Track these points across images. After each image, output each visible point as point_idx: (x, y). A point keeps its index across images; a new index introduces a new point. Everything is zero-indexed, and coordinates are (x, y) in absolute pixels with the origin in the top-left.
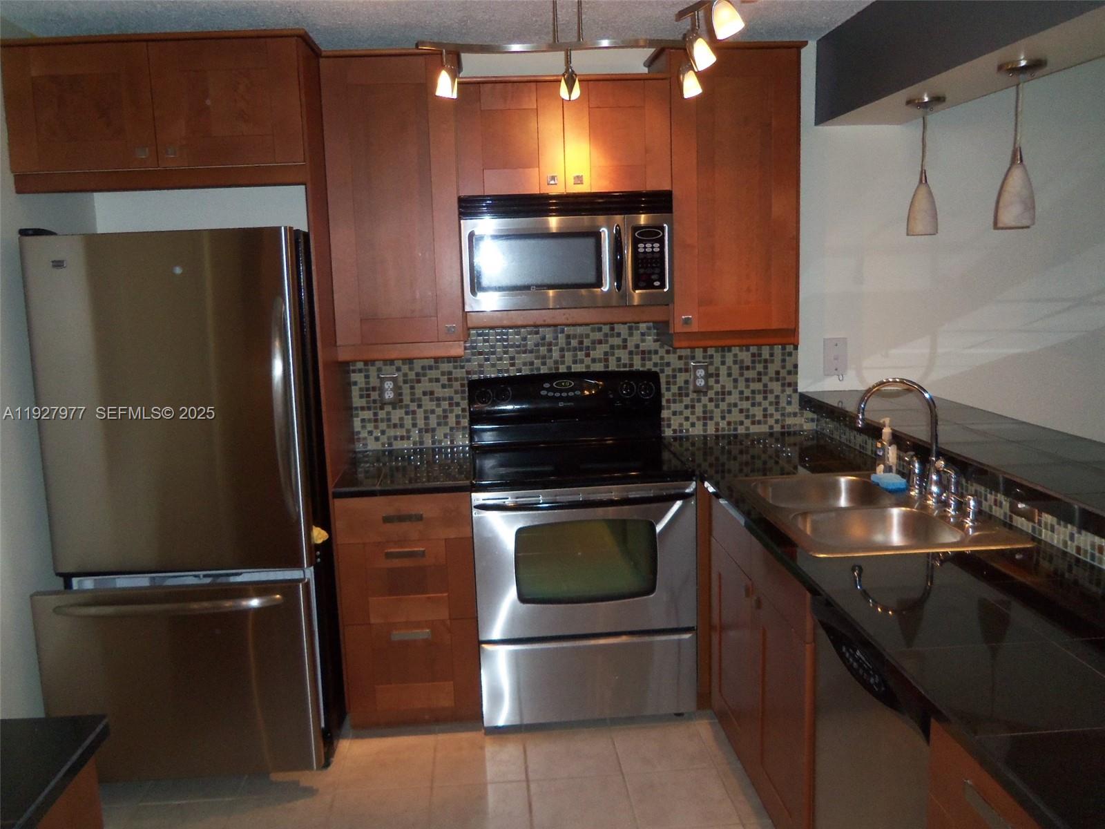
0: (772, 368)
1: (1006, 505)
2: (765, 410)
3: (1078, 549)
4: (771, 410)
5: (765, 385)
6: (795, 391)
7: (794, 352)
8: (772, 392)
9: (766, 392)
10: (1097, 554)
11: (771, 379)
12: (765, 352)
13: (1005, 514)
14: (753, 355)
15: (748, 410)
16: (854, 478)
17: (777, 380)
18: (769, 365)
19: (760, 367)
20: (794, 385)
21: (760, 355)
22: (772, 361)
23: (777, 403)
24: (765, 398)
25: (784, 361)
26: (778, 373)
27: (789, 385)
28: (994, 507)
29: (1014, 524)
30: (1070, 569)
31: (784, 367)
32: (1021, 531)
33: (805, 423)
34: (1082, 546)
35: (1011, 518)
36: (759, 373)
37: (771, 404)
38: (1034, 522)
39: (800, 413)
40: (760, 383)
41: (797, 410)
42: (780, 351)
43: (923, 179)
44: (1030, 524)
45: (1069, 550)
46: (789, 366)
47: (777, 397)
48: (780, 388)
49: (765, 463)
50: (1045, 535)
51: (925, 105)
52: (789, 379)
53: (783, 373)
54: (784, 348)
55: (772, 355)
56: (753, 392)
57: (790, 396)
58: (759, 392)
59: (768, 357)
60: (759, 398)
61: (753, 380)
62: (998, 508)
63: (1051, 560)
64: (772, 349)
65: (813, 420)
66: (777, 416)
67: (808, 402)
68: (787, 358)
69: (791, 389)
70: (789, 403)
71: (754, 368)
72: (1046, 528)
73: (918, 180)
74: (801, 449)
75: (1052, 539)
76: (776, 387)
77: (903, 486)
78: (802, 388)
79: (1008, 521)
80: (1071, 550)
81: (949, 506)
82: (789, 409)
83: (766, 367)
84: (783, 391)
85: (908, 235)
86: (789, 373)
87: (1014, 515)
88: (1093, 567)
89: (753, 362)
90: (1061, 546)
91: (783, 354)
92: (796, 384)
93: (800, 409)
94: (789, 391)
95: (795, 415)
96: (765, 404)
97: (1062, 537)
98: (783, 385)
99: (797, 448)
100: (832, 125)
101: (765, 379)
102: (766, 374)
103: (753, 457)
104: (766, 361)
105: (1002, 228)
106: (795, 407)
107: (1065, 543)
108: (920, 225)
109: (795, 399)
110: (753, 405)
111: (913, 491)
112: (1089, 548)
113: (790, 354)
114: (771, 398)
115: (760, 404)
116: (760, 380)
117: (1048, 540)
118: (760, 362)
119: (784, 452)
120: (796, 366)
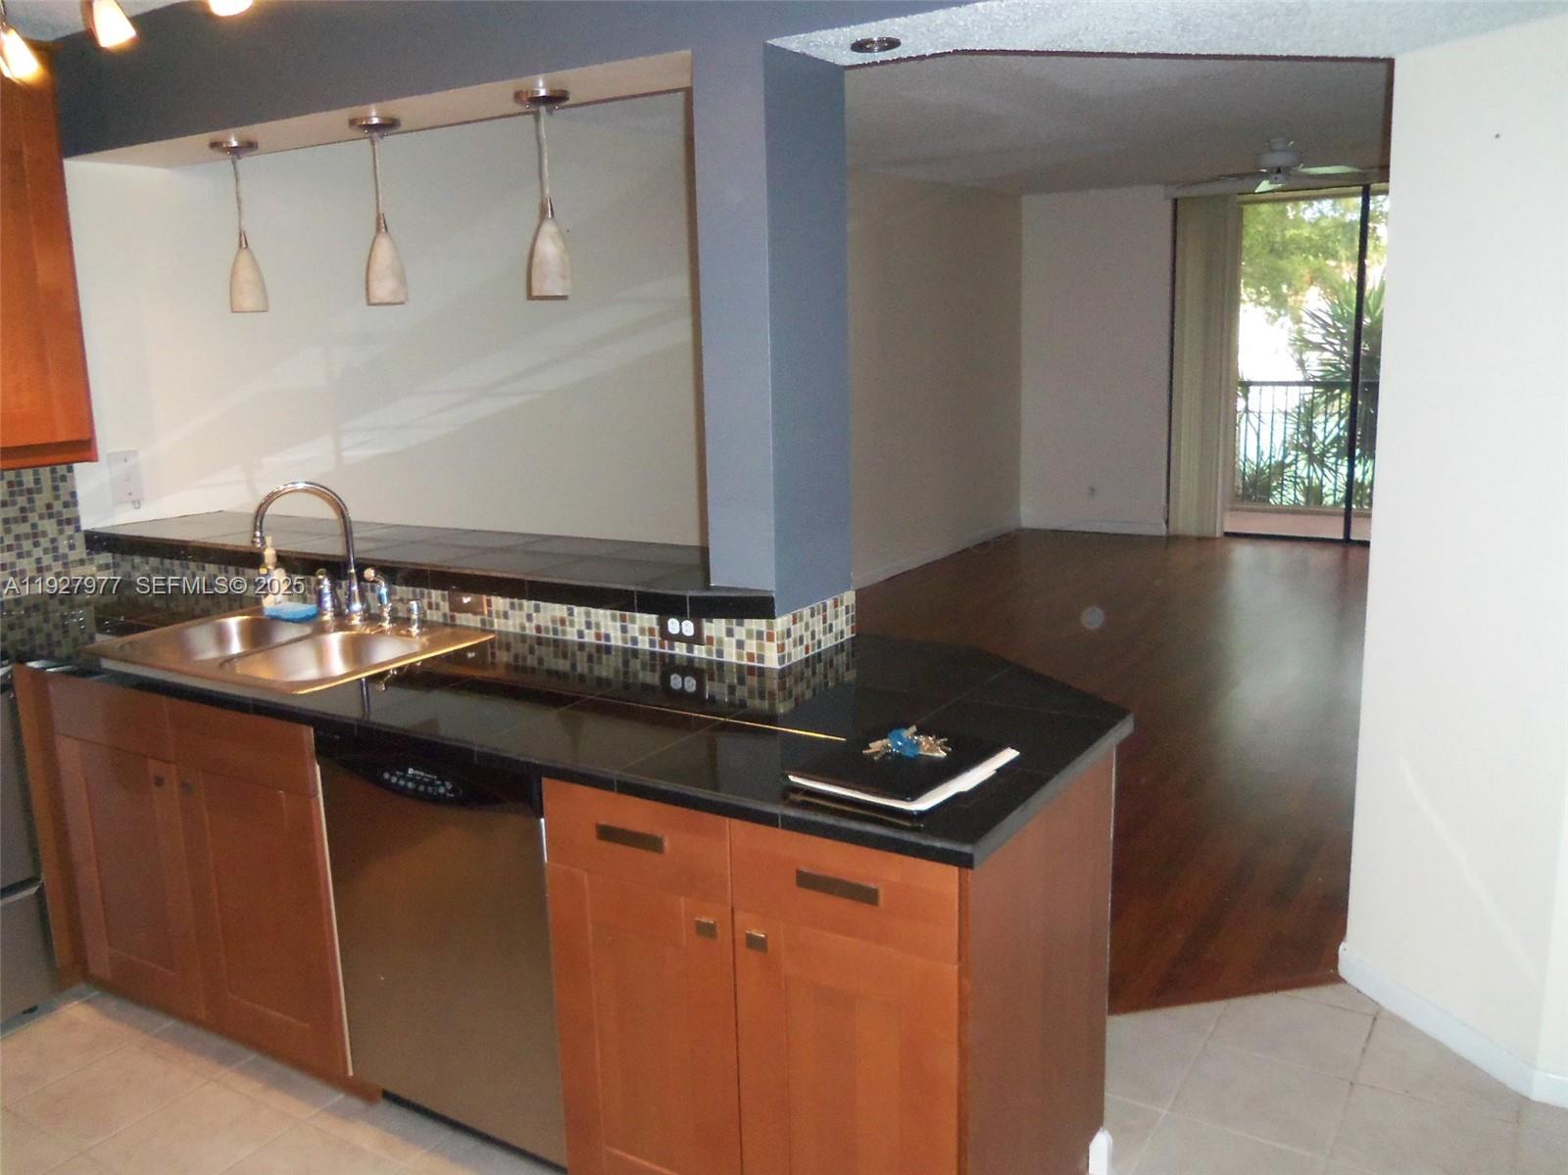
0: (40, 500)
1: (445, 606)
2: (38, 560)
3: (538, 629)
4: (47, 560)
5: (34, 526)
6: (78, 529)
7: (68, 475)
8: (44, 534)
9: (35, 535)
10: (560, 628)
11: (41, 517)
12: (28, 477)
13: (445, 615)
14: (10, 484)
15: (13, 565)
16: (245, 617)
17: (51, 516)
18: (36, 496)
19: (22, 501)
20: (74, 521)
21: (20, 484)
22: (39, 491)
23: (55, 549)
24: (36, 544)
25: (56, 488)
26: (49, 506)
27: (69, 521)
28: (428, 612)
29: (458, 622)
30: (532, 651)
31: (57, 497)
32: (468, 628)
33: (96, 574)
34: (542, 624)
35: (453, 618)
36: (23, 510)
37: (46, 551)
38: (482, 613)
39: (89, 559)
40: (25, 524)
41: (84, 556)
42: (49, 475)
43: (243, 242)
44: (479, 618)
45: (528, 632)
46: (65, 497)
47: (53, 541)
48: (55, 527)
49: (48, 635)
50: (498, 624)
51: (235, 152)
52: (67, 514)
53: (57, 506)
54: (53, 471)
55: (37, 481)
56: (18, 537)
57: (70, 537)
58: (27, 536)
59: (32, 485)
60: (27, 545)
61: (16, 520)
62: (434, 612)
63: (508, 647)
64: (36, 473)
65: (107, 567)
66: (58, 567)
67: (98, 542)
68: (61, 484)
69: (72, 527)
70: (72, 547)
71: (14, 503)
72: (498, 617)
73: (237, 244)
74: (96, 608)
75: (507, 625)
76: (49, 526)
77: (314, 612)
78: (88, 523)
79: (449, 621)
80: (530, 631)
81: (384, 620)
82: (73, 556)
83: (31, 501)
84: (61, 532)
85: (233, 311)
86: (66, 505)
87: (456, 614)
88: (556, 641)
89: (12, 494)
90: (518, 630)
91: (54, 480)
92: (77, 520)
93: (89, 554)
94: (69, 530)
95: (82, 562)
96: (38, 552)
97: (518, 622)
98: (60, 523)
99: (92, 608)
100: (83, 160)
101: (33, 517)
102: (33, 510)
103: (31, 632)
104: (30, 491)
105: (375, 304)
106: (81, 552)
107: (523, 628)
108: (248, 301)
109: (80, 541)
110: (20, 556)
111: (325, 614)
112: (550, 625)
113: (63, 478)
114: (45, 542)
115: (29, 554)
116: (24, 520)
117: (503, 629)
118: (21, 494)
119: (73, 617)
120: (73, 494)
